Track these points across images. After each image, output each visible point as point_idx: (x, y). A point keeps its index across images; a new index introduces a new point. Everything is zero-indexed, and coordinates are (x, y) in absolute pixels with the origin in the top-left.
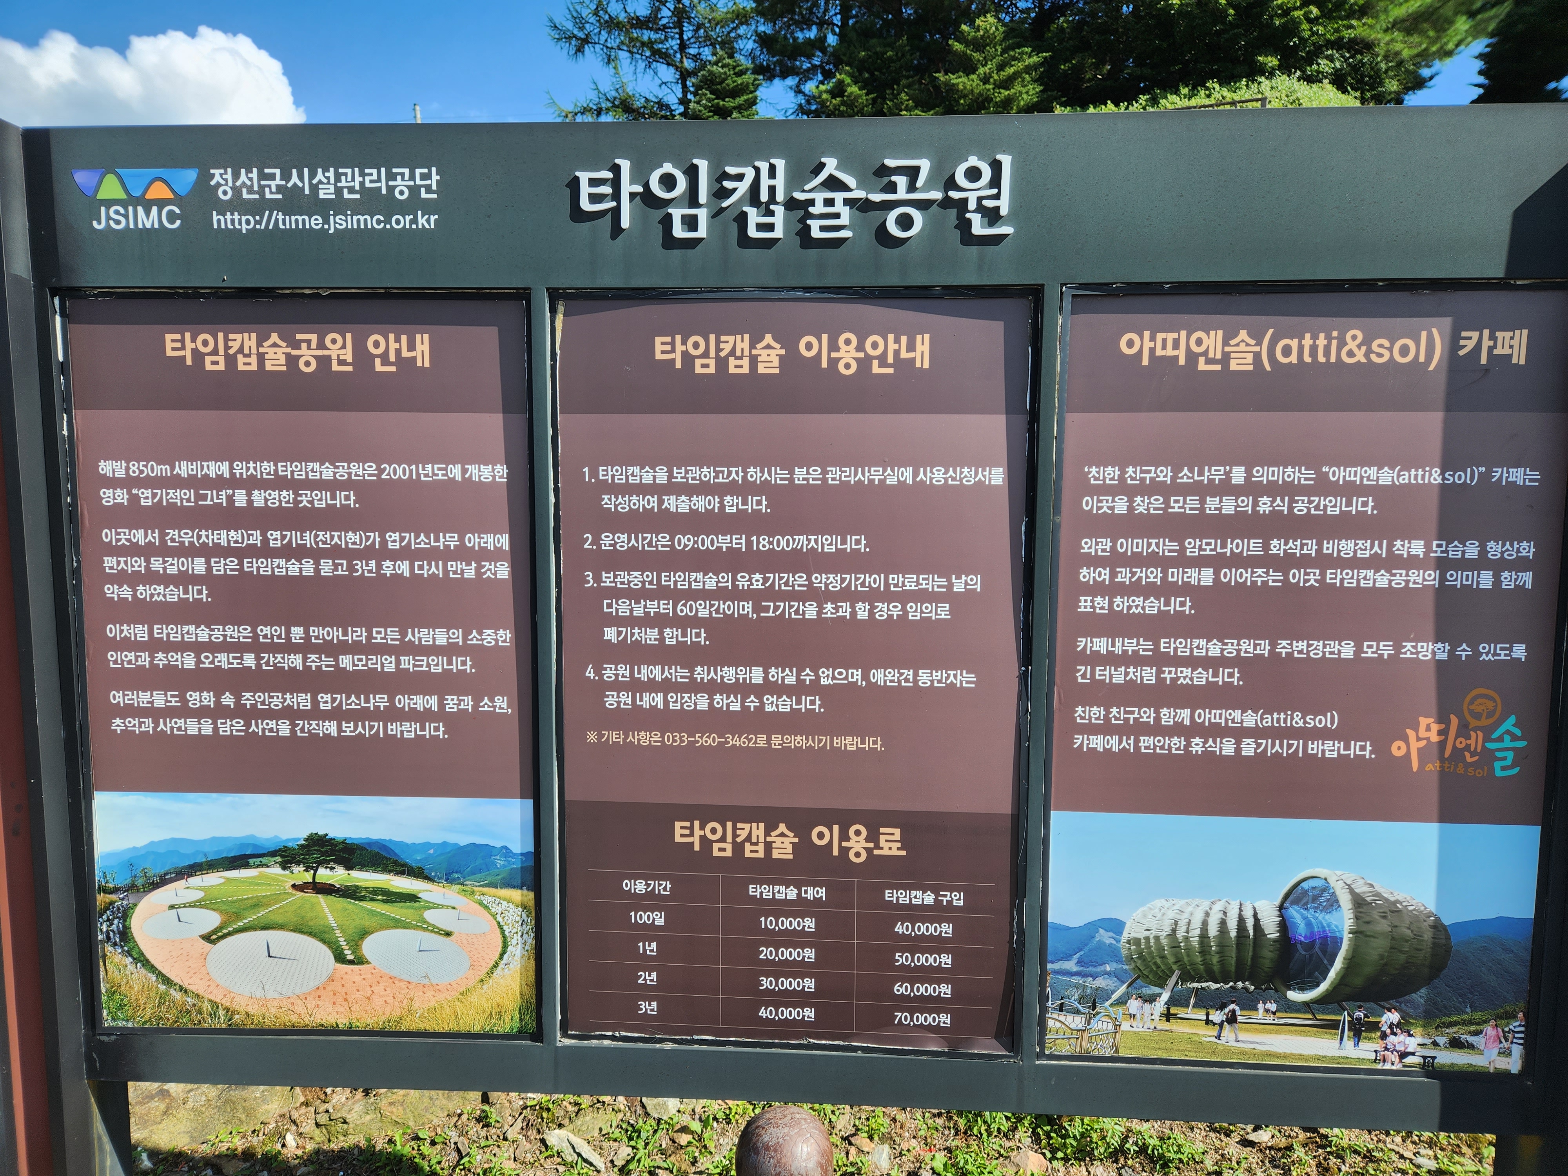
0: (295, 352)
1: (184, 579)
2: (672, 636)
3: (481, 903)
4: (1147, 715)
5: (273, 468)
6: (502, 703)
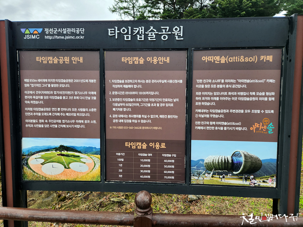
0: (59, 60)
1: (39, 100)
2: (125, 109)
3: (91, 157)
4: (208, 123)
5: (55, 80)
6: (95, 121)
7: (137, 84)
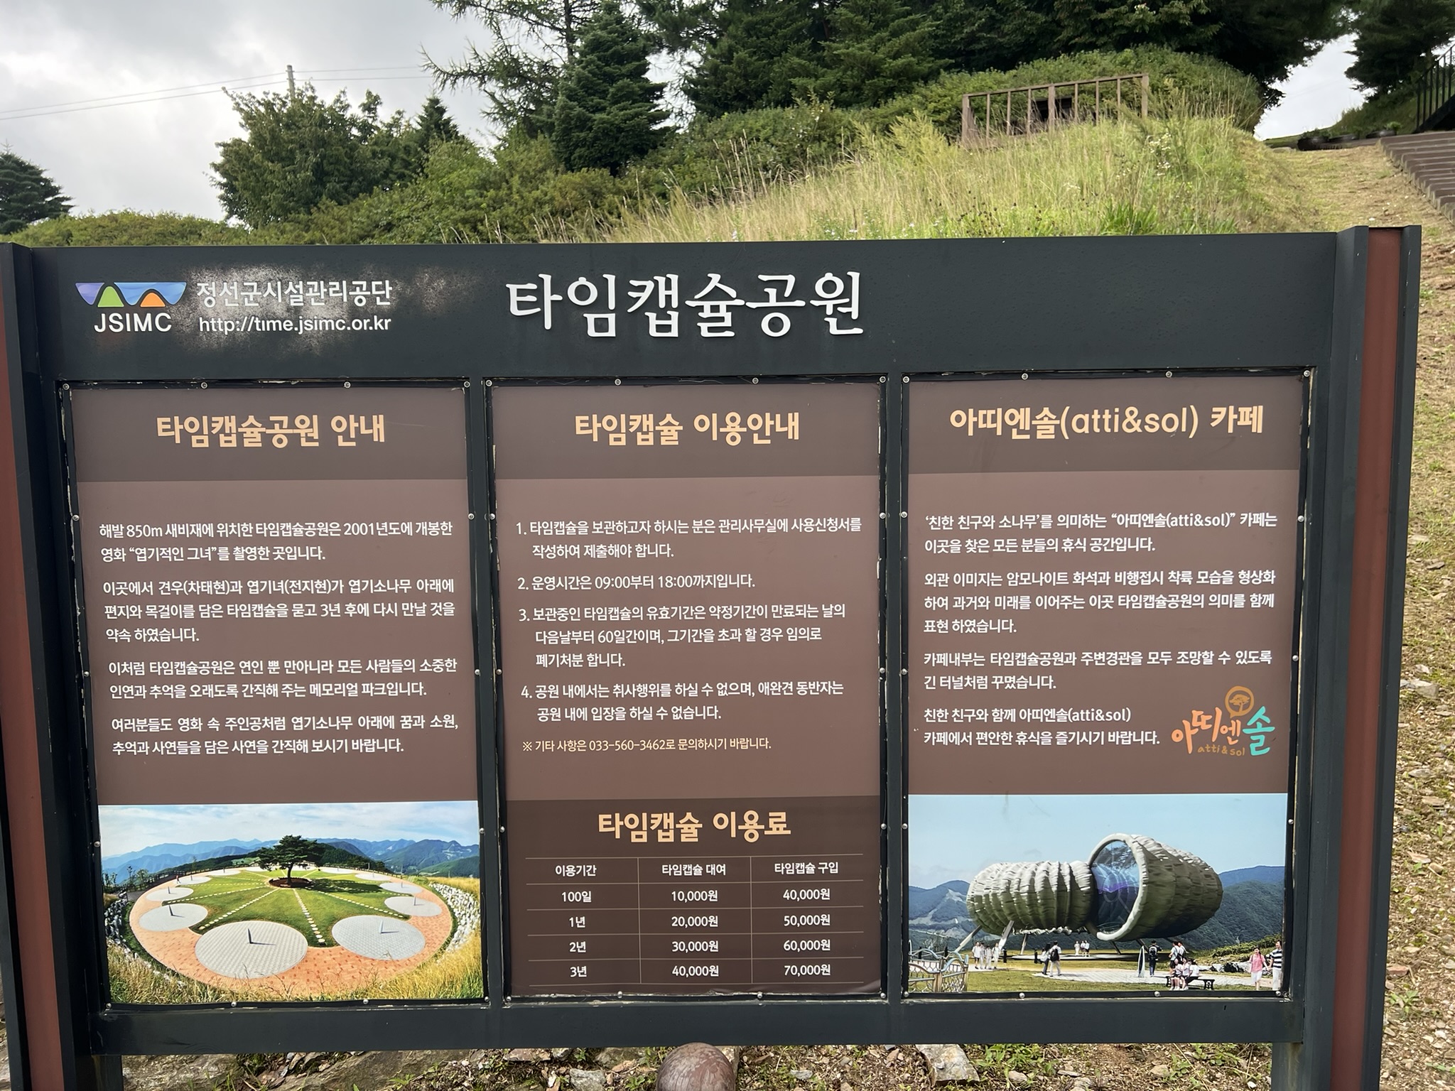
0: (269, 432)
1: (175, 623)
2: (594, 660)
3: (434, 890)
4: (982, 715)
5: (251, 528)
6: (450, 721)
7: (652, 538)
